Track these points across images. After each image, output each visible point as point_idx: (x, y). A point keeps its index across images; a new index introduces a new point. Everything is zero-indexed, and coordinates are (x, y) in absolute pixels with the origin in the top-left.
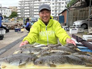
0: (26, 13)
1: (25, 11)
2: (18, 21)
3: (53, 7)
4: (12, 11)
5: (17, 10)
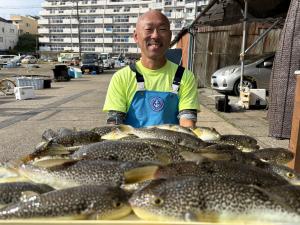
0: (67, 40)
1: (66, 31)
4: (21, 31)
5: (39, 27)
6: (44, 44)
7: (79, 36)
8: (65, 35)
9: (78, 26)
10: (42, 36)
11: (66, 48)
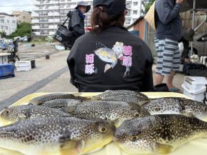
2: (33, 45)
4: (20, 21)
5: (31, 19)
8: (50, 24)
9: (59, 17)
10: (34, 25)
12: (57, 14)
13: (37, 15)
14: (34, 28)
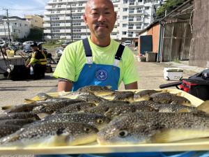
3: (125, 17)
4: (32, 25)
5: (43, 23)
6: (47, 34)
7: (71, 28)
8: (61, 28)
10: (46, 29)
11: (62, 37)
12: (68, 18)
13: (48, 19)
14: (45, 31)
